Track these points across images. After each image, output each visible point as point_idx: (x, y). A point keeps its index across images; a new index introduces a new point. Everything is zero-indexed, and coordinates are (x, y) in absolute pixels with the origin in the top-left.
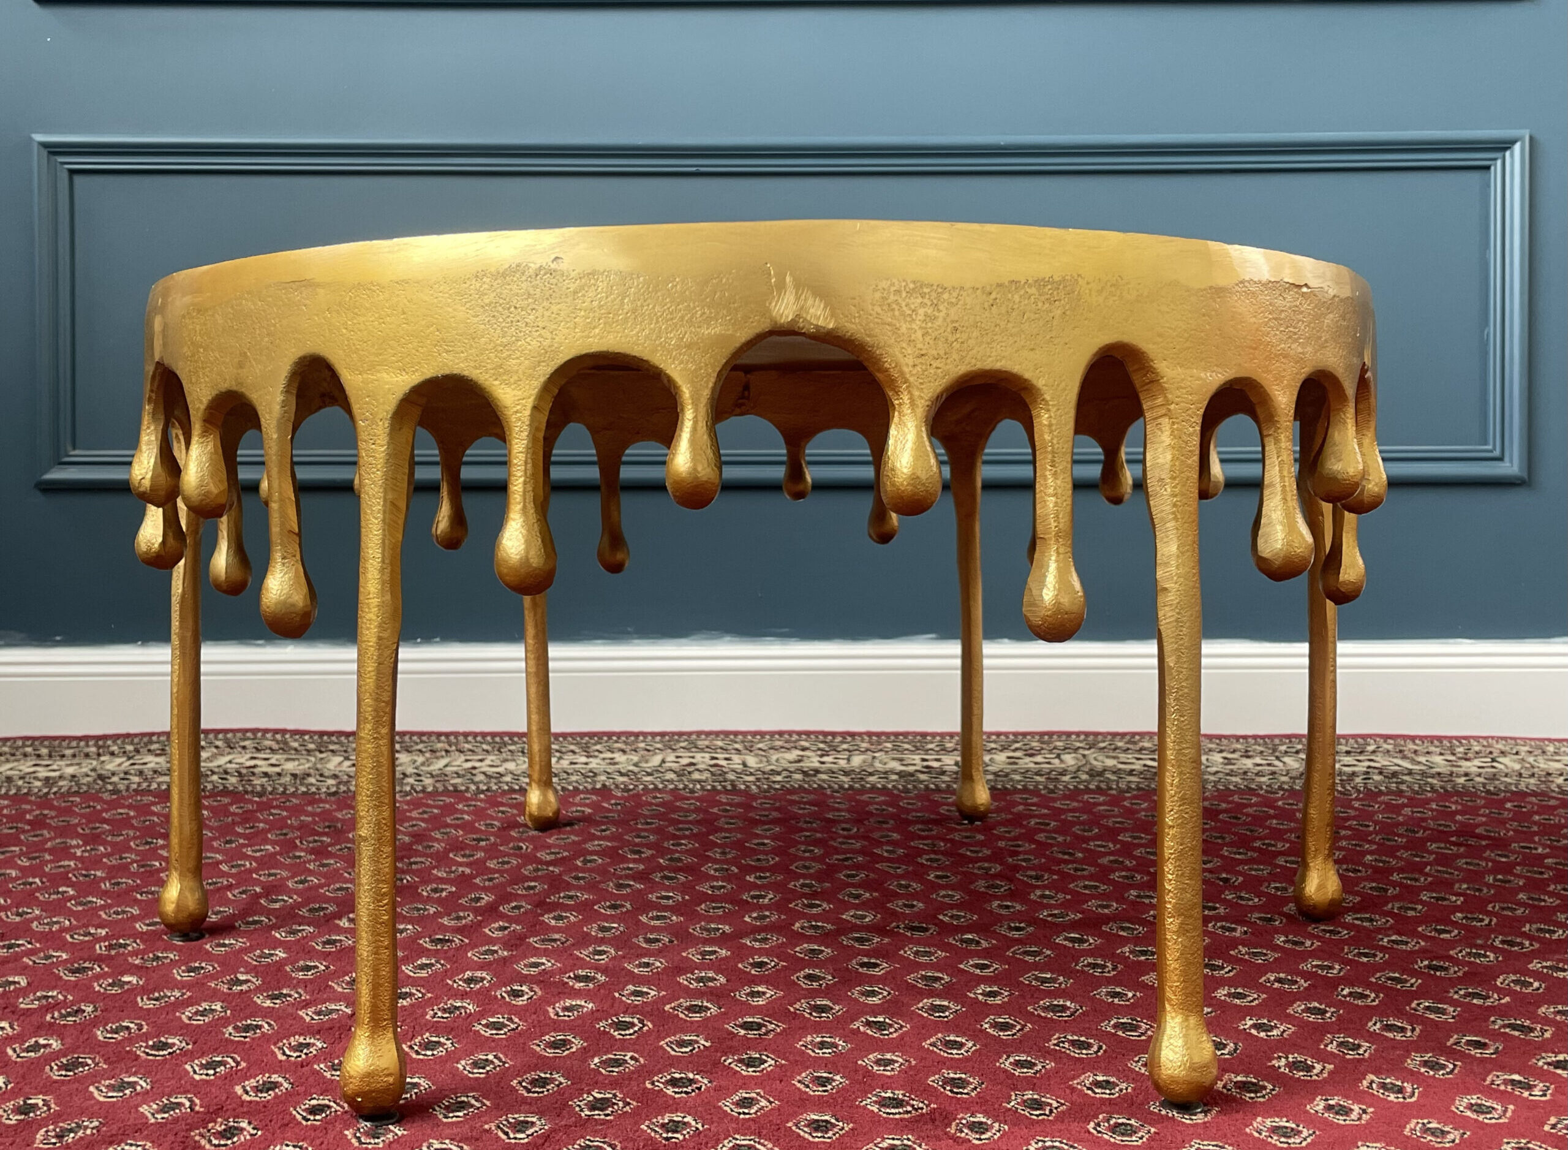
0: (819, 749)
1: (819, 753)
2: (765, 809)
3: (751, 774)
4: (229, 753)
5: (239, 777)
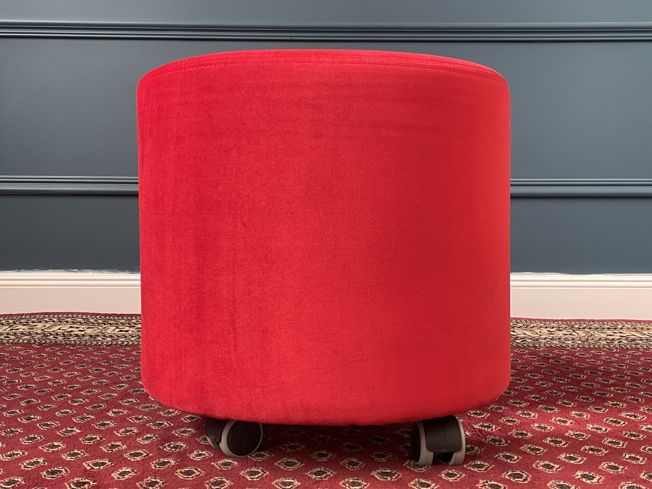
5: (63, 336)
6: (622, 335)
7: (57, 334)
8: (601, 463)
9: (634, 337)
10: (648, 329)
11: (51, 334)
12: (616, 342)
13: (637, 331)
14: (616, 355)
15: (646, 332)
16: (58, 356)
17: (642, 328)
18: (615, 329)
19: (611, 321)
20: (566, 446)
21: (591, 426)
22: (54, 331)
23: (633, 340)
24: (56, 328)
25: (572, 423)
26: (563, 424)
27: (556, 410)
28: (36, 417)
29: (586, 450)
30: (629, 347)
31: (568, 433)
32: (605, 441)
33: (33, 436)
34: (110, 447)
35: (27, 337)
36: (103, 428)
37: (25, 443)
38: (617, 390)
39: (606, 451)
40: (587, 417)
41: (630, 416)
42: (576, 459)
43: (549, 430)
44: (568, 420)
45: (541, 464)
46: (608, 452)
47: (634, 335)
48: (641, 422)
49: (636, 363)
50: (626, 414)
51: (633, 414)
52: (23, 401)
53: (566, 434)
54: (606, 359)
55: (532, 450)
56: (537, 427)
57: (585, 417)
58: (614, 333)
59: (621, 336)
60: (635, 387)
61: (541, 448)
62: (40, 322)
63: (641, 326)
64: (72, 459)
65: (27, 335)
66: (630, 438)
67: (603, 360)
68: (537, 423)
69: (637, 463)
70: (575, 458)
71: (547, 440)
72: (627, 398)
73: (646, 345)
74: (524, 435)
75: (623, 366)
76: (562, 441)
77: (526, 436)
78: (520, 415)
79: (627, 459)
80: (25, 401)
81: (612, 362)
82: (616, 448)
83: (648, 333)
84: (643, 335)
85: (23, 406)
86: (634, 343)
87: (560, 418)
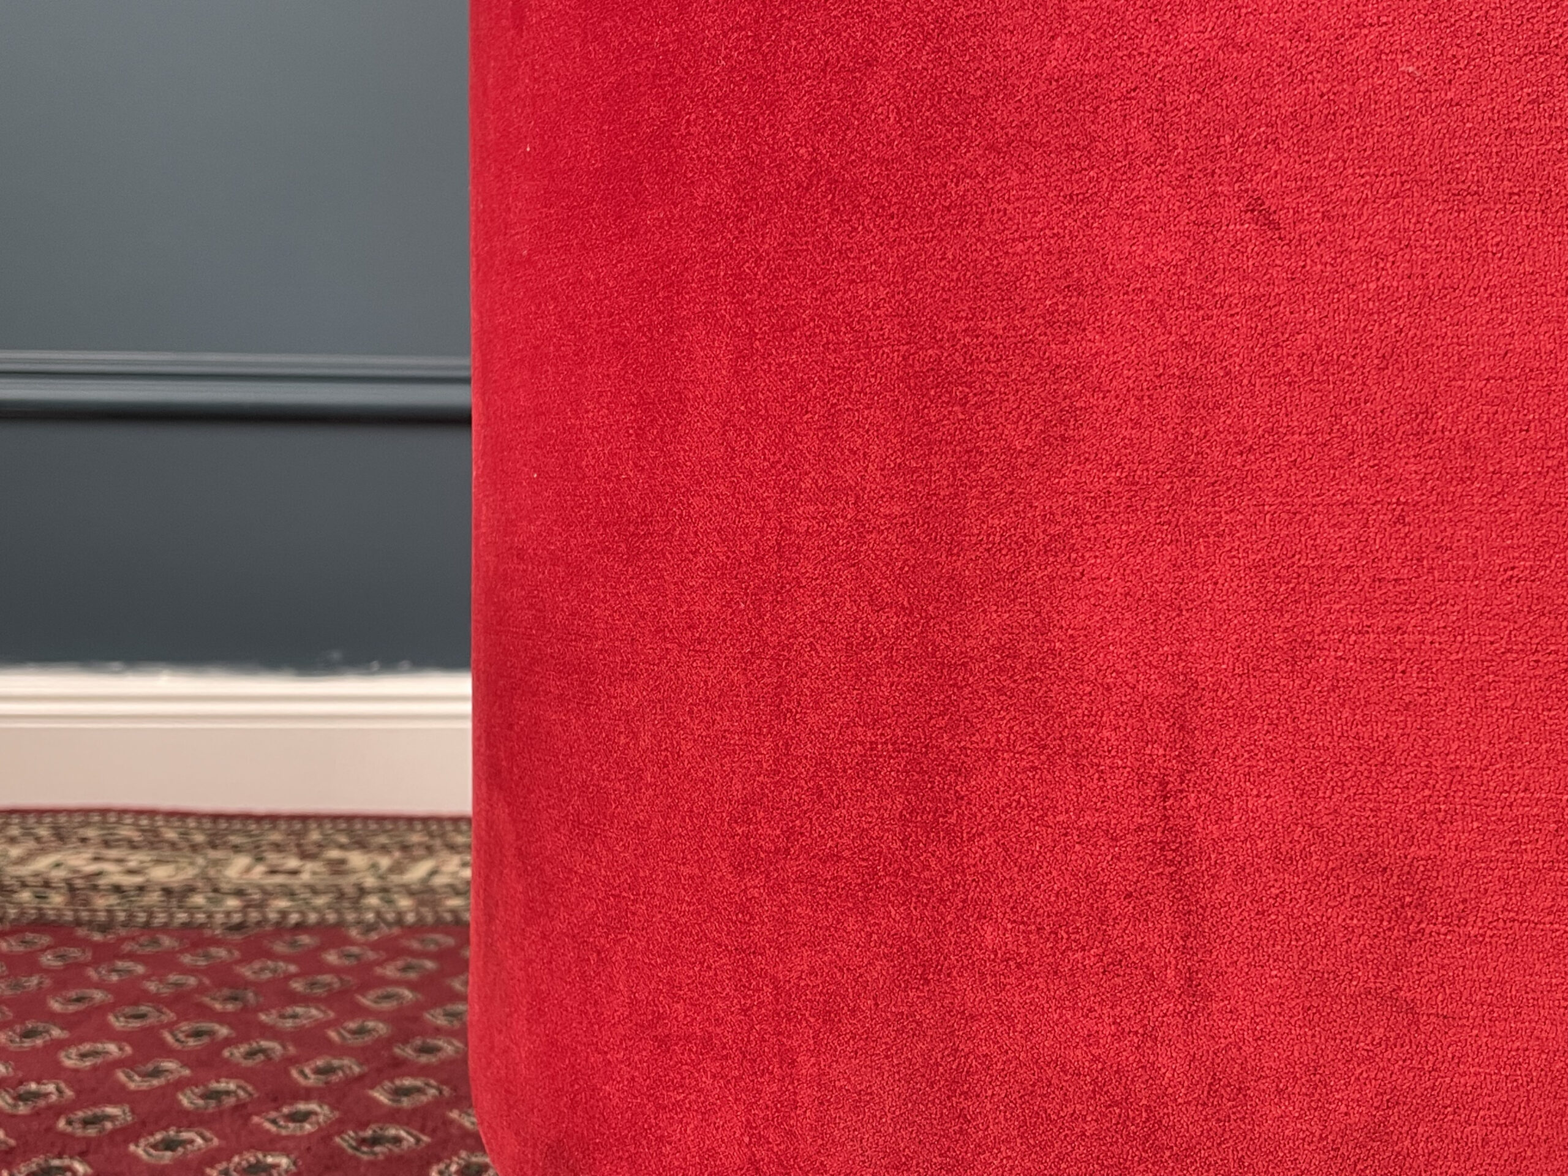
4: (57, 850)
5: (70, 894)
7: (48, 886)
16: (47, 971)
24: (42, 863)
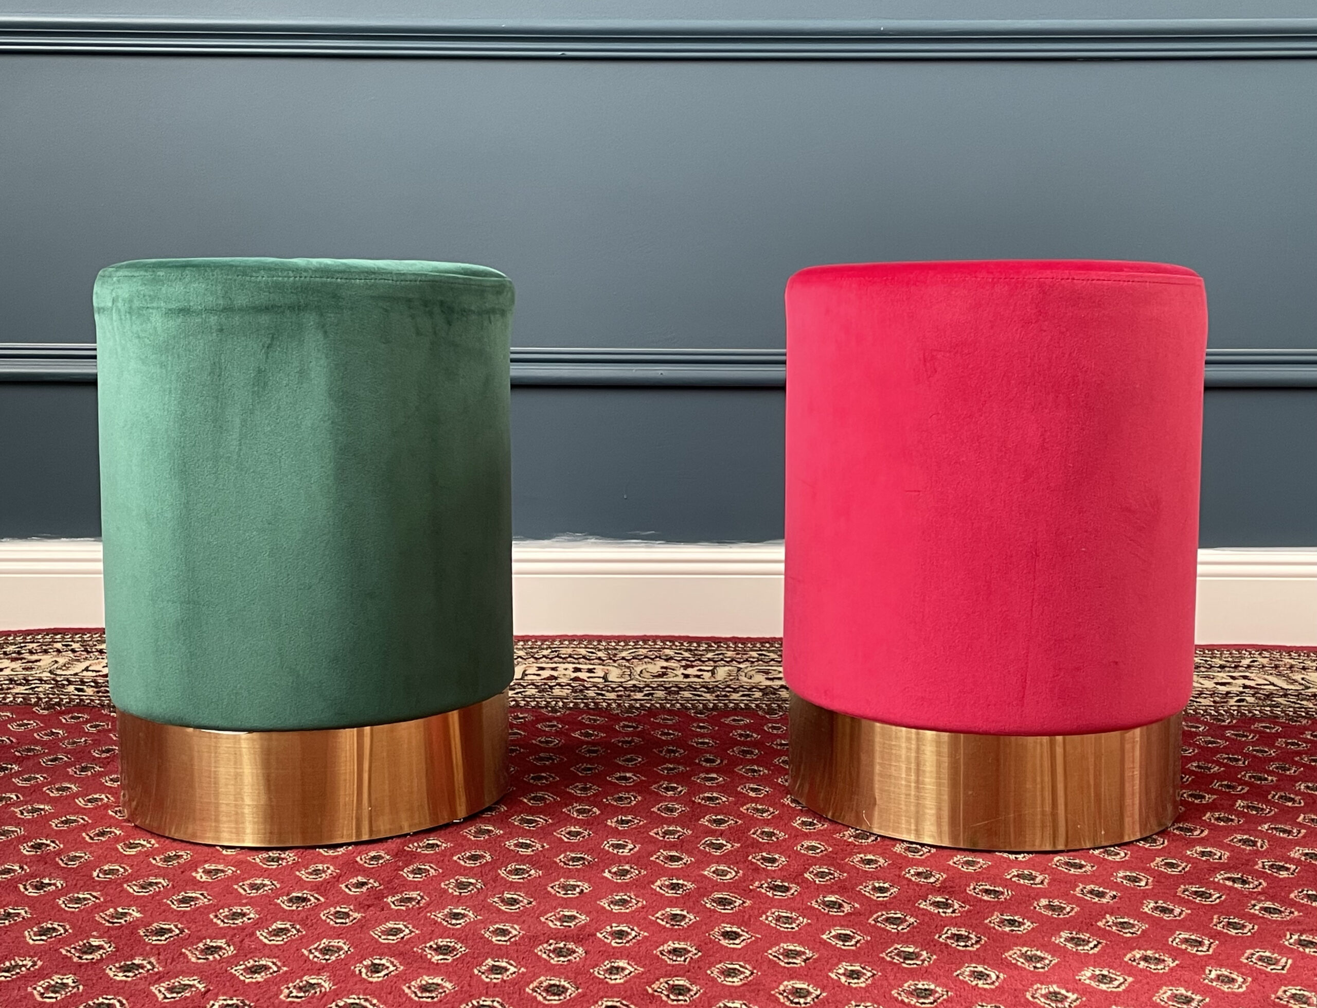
0: (684, 659)
1: (684, 663)
2: (628, 734)
3: (613, 690)
5: (96, 688)
6: (1247, 682)
7: (83, 682)
8: (1159, 987)
9: (1271, 687)
10: (1304, 668)
11: (70, 683)
12: (1232, 702)
13: (1280, 675)
14: (1228, 733)
15: (1298, 677)
16: (88, 734)
17: (1292, 667)
18: (1236, 667)
19: (1229, 647)
20: (1096, 950)
21: (1152, 905)
22: (76, 674)
23: (1269, 696)
24: (79, 667)
25: (1114, 897)
26: (1097, 899)
27: (1088, 868)
28: (53, 882)
29: (1134, 960)
30: (1257, 712)
31: (1104, 921)
32: (1174, 940)
33: (49, 926)
34: (202, 951)
35: (20, 689)
36: (184, 908)
37: (33, 940)
38: (1218, 819)
39: (1174, 961)
40: (1147, 884)
41: (1234, 880)
42: (1112, 980)
43: (1069, 913)
44: (1108, 891)
45: (1043, 992)
46: (1177, 965)
47: (1273, 684)
48: (1251, 895)
49: (1267, 752)
50: (1226, 876)
51: (1239, 876)
52: (25, 845)
53: (1100, 924)
54: (1205, 742)
55: (1029, 959)
56: (1045, 907)
57: (1143, 883)
58: (1233, 678)
59: (1245, 687)
60: (1254, 812)
61: (1046, 956)
62: (46, 652)
63: (1291, 661)
64: (128, 977)
65: (20, 684)
66: (1225, 931)
67: (1199, 747)
68: (1045, 897)
69: (1230, 990)
70: (1111, 978)
71: (1061, 937)
72: (1233, 839)
73: (1294, 708)
74: (1017, 924)
75: (1239, 760)
76: (1091, 940)
77: (1019, 926)
78: (1014, 879)
79: (1212, 981)
80: (30, 844)
81: (1217, 751)
82: (1195, 955)
83: (1303, 679)
84: (1292, 684)
85: (25, 855)
86: (1269, 703)
87: (1092, 886)
